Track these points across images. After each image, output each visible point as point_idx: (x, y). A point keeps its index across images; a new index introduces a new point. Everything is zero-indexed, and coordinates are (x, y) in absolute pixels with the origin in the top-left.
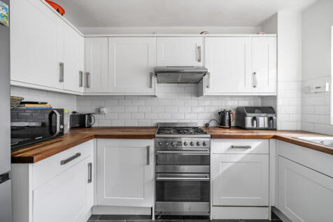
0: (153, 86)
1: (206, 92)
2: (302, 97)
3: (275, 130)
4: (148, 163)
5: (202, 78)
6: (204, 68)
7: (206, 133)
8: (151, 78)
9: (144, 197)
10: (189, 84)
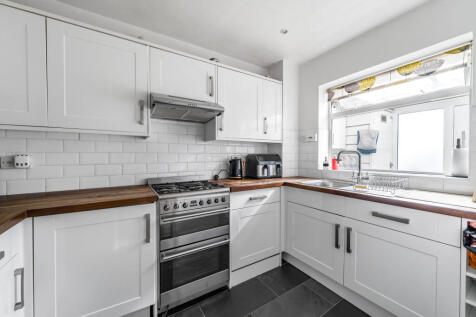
0: (145, 122)
1: (220, 135)
2: (299, 146)
3: (280, 177)
4: (148, 240)
5: (214, 118)
6: (216, 105)
7: (222, 187)
8: (142, 109)
9: (140, 295)
10: (193, 124)
